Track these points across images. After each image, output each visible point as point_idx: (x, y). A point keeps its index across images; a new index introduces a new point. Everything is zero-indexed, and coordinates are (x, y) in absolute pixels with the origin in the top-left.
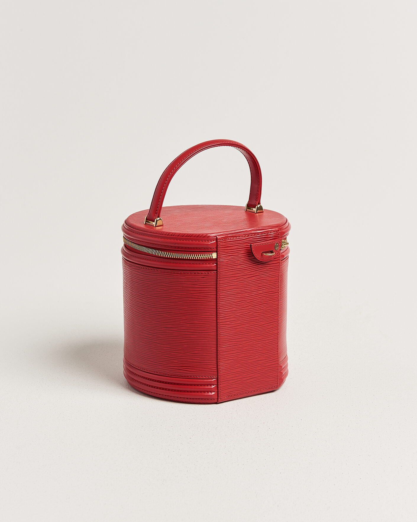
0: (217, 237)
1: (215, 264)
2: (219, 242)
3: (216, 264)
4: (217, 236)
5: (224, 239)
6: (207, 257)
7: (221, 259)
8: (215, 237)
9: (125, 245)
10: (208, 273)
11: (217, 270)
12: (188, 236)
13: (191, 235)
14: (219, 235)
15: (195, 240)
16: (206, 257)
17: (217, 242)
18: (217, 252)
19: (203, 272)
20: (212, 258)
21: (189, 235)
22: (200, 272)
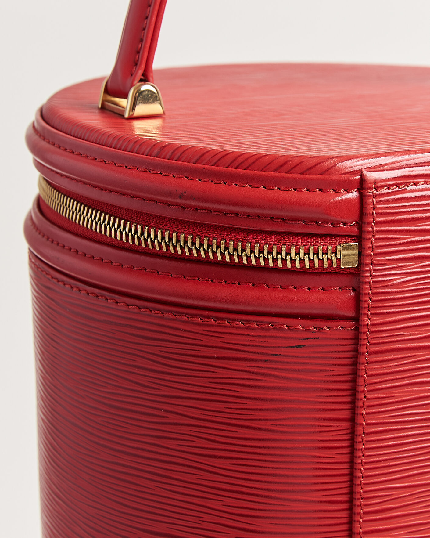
0: (362, 175)
1: (352, 293)
2: (374, 196)
3: (354, 290)
4: (365, 173)
5: (398, 185)
6: (316, 261)
7: (375, 270)
8: (355, 172)
9: (40, 203)
10: (320, 329)
11: (356, 319)
12: (236, 164)
13: (253, 159)
14: (376, 167)
15: (268, 183)
16: (312, 261)
17: (362, 197)
18: (359, 238)
19: (299, 325)
20: (339, 265)
21: (240, 159)
22: (285, 323)
